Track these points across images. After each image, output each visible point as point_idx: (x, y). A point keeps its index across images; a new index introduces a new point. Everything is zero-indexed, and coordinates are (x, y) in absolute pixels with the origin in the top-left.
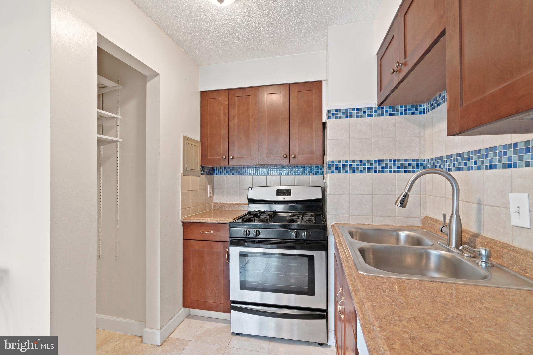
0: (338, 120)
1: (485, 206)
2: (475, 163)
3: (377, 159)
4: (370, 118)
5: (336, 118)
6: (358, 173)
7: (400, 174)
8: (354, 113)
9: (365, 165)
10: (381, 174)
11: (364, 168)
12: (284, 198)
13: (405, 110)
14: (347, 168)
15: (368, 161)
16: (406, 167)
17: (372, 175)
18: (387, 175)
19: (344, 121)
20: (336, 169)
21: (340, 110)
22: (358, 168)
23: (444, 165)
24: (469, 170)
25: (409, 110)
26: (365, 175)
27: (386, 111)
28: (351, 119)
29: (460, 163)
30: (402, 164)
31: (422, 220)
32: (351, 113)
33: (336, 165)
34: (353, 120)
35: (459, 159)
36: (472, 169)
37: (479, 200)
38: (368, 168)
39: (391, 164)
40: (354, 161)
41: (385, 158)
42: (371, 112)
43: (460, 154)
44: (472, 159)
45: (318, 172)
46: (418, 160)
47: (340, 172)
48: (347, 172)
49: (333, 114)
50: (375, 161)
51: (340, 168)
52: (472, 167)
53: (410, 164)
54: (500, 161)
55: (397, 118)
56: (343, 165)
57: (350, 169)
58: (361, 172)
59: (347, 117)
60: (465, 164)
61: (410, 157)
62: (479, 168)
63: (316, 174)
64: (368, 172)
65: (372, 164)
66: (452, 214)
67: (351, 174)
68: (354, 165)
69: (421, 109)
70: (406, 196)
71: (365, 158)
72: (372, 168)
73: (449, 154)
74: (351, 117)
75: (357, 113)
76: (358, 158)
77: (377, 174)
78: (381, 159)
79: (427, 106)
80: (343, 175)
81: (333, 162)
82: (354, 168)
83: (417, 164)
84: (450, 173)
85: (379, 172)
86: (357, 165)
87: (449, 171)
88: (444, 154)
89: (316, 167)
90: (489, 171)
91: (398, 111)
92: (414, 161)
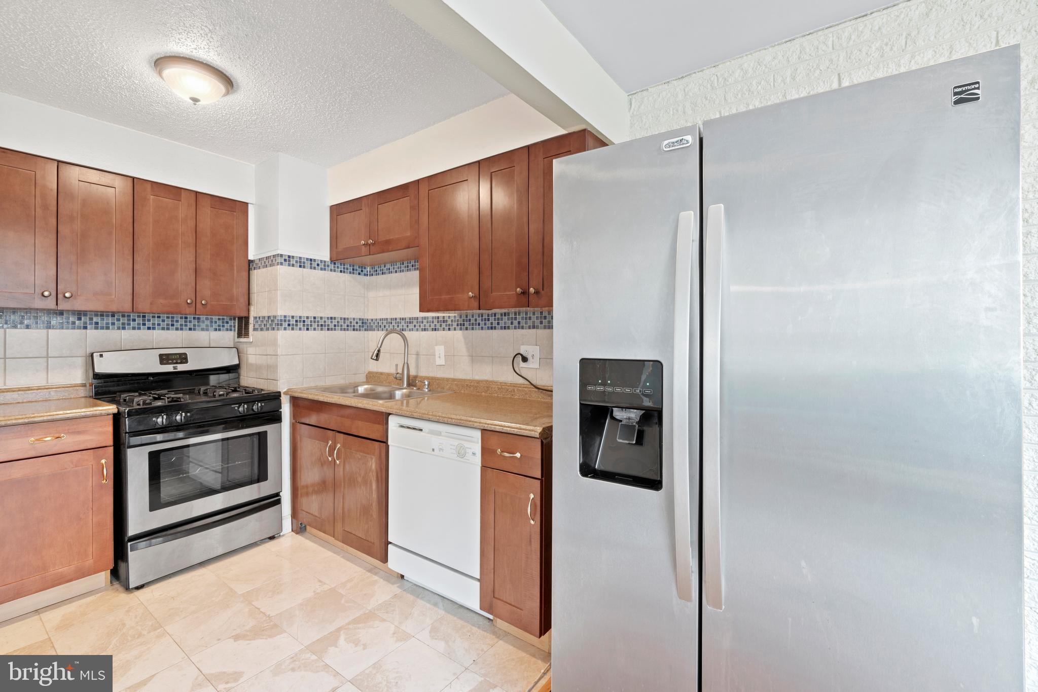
0: (291, 268)
1: (422, 356)
2: (415, 326)
3: (330, 316)
4: (323, 272)
5: (289, 265)
6: (312, 330)
7: (349, 332)
8: (308, 264)
9: (318, 322)
10: (333, 331)
11: (318, 326)
12: (175, 368)
13: (353, 270)
14: (300, 325)
15: (321, 318)
16: (354, 326)
17: (325, 333)
18: (338, 333)
19: (297, 270)
20: (289, 325)
21: (293, 257)
22: (311, 325)
23: (389, 326)
24: (410, 331)
25: (356, 270)
26: (318, 333)
27: (338, 267)
28: (304, 269)
29: (403, 325)
30: (351, 322)
31: (366, 375)
32: (304, 263)
33: (289, 321)
34: (307, 271)
35: (403, 322)
36: (412, 330)
37: (417, 352)
38: (322, 325)
39: (341, 322)
40: (308, 318)
41: (336, 316)
42: (325, 265)
43: (403, 318)
44: (413, 323)
45: (223, 326)
46: (363, 319)
47: (293, 329)
48: (300, 329)
49: (285, 260)
50: (328, 318)
51: (293, 325)
52: (412, 329)
53: (357, 323)
54: (430, 326)
55: (346, 276)
56: (296, 321)
57: (304, 325)
58: (315, 329)
59: (300, 266)
60: (408, 326)
61: (358, 315)
62: (417, 330)
63: (220, 330)
64: (322, 329)
65: (325, 322)
66: (404, 363)
67: (304, 332)
68: (308, 322)
69: (365, 271)
70: (379, 351)
71: (318, 315)
72: (325, 326)
73: (394, 317)
74: (304, 267)
75: (311, 264)
76: (311, 314)
77: (330, 332)
78: (333, 316)
79: (370, 269)
80: (296, 333)
81: (285, 317)
82: (308, 325)
83: (363, 323)
84: (403, 332)
85: (332, 329)
86: (311, 322)
87: (403, 330)
88: (389, 317)
89: (219, 319)
90: (424, 332)
91: (347, 269)
92: (360, 319)
